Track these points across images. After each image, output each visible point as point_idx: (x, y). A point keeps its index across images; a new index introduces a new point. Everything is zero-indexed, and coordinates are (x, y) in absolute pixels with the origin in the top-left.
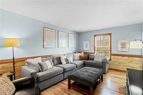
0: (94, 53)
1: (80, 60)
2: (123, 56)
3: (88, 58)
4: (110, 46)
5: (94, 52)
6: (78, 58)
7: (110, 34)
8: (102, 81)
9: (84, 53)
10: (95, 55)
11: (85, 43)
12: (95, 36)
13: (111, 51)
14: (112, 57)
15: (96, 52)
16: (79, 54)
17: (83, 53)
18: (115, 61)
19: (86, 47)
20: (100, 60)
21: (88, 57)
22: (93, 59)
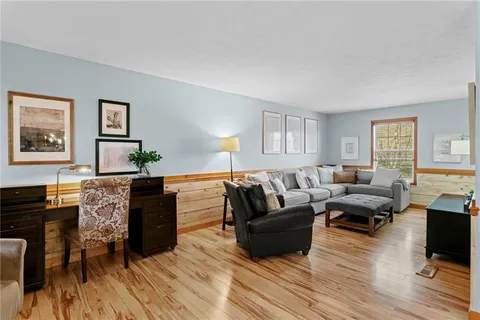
0: (371, 167)
1: (335, 183)
2: (448, 173)
3: (356, 180)
4: (413, 149)
5: (369, 164)
6: (331, 179)
7: (414, 120)
8: (391, 221)
9: (344, 167)
10: (374, 170)
11: (344, 141)
12: (373, 123)
13: (415, 160)
14: (419, 175)
15: (375, 164)
16: (332, 170)
17: (341, 168)
18: (427, 187)
19: (349, 150)
20: (387, 183)
21: (356, 177)
22: (368, 182)
